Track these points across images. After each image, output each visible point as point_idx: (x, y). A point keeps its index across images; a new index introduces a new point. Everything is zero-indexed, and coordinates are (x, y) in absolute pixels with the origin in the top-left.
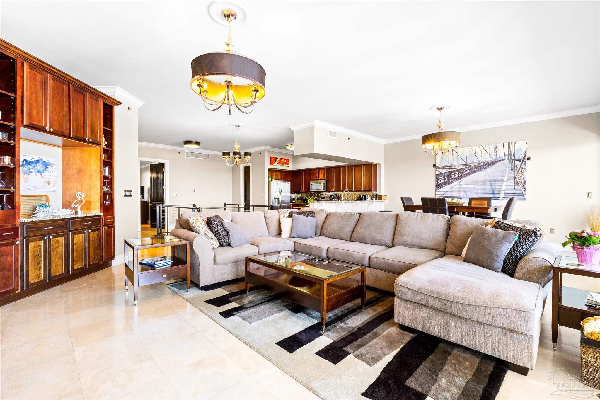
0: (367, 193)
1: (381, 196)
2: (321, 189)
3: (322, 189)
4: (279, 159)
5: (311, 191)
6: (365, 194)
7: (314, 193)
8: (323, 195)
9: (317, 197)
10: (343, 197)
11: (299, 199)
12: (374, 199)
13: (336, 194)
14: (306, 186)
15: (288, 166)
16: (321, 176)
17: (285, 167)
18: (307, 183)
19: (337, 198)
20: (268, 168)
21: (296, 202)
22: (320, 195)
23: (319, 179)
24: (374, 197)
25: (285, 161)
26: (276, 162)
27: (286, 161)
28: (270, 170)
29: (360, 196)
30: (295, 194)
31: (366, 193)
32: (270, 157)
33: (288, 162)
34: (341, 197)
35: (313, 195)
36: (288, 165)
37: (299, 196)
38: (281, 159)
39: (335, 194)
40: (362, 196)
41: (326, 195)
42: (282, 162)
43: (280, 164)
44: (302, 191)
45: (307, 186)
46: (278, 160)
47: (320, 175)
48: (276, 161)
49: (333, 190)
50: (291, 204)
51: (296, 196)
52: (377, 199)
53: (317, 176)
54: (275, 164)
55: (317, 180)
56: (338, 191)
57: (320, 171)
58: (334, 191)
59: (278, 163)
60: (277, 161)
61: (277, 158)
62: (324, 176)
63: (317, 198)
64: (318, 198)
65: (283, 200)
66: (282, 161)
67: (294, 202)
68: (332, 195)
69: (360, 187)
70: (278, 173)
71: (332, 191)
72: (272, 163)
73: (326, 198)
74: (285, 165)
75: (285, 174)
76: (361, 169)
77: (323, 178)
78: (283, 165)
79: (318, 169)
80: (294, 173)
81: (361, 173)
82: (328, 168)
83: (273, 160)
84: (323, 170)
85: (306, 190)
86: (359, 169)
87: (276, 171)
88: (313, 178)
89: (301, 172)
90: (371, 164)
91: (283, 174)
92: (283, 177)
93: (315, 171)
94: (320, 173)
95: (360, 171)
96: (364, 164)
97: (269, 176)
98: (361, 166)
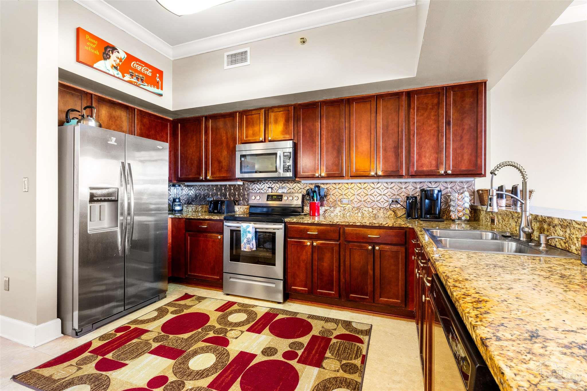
0: (452, 182)
2: (276, 171)
3: (281, 171)
4: (123, 55)
5: (237, 176)
6: (441, 187)
7: (242, 183)
11: (193, 201)
14: (220, 162)
15: (161, 95)
16: (276, 130)
17: (145, 94)
18: (225, 153)
21: (185, 208)
23: (266, 141)
26: (105, 59)
30: (179, 186)
31: (446, 182)
32: (77, 29)
33: (158, 79)
36: (159, 91)
37: (192, 192)
38: (130, 58)
42: (136, 71)
44: (205, 177)
45: (225, 163)
46: (115, 54)
47: (272, 126)
48: (106, 56)
49: (323, 174)
50: (170, 216)
51: (184, 192)
54: (101, 64)
55: (262, 142)
57: (272, 115)
59: (116, 68)
60: (114, 56)
61: (114, 49)
64: (258, 197)
65: (136, 204)
67: (178, 208)
69: (434, 162)
70: (123, 115)
72: (84, 58)
73: (285, 198)
74: (146, 84)
75: (149, 122)
76: (436, 102)
77: (281, 137)
78: (140, 82)
79: (263, 110)
80: (179, 125)
81: (438, 116)
82: (300, 105)
83: (92, 45)
84: (282, 112)
85: (218, 175)
86: (427, 104)
87: (113, 104)
88: (245, 139)
89: (204, 119)
90: (483, 83)
91: (141, 121)
92: (140, 129)
93: (254, 116)
94: (271, 123)
95: (430, 109)
96: (449, 85)
97: (73, 110)
98: (439, 93)
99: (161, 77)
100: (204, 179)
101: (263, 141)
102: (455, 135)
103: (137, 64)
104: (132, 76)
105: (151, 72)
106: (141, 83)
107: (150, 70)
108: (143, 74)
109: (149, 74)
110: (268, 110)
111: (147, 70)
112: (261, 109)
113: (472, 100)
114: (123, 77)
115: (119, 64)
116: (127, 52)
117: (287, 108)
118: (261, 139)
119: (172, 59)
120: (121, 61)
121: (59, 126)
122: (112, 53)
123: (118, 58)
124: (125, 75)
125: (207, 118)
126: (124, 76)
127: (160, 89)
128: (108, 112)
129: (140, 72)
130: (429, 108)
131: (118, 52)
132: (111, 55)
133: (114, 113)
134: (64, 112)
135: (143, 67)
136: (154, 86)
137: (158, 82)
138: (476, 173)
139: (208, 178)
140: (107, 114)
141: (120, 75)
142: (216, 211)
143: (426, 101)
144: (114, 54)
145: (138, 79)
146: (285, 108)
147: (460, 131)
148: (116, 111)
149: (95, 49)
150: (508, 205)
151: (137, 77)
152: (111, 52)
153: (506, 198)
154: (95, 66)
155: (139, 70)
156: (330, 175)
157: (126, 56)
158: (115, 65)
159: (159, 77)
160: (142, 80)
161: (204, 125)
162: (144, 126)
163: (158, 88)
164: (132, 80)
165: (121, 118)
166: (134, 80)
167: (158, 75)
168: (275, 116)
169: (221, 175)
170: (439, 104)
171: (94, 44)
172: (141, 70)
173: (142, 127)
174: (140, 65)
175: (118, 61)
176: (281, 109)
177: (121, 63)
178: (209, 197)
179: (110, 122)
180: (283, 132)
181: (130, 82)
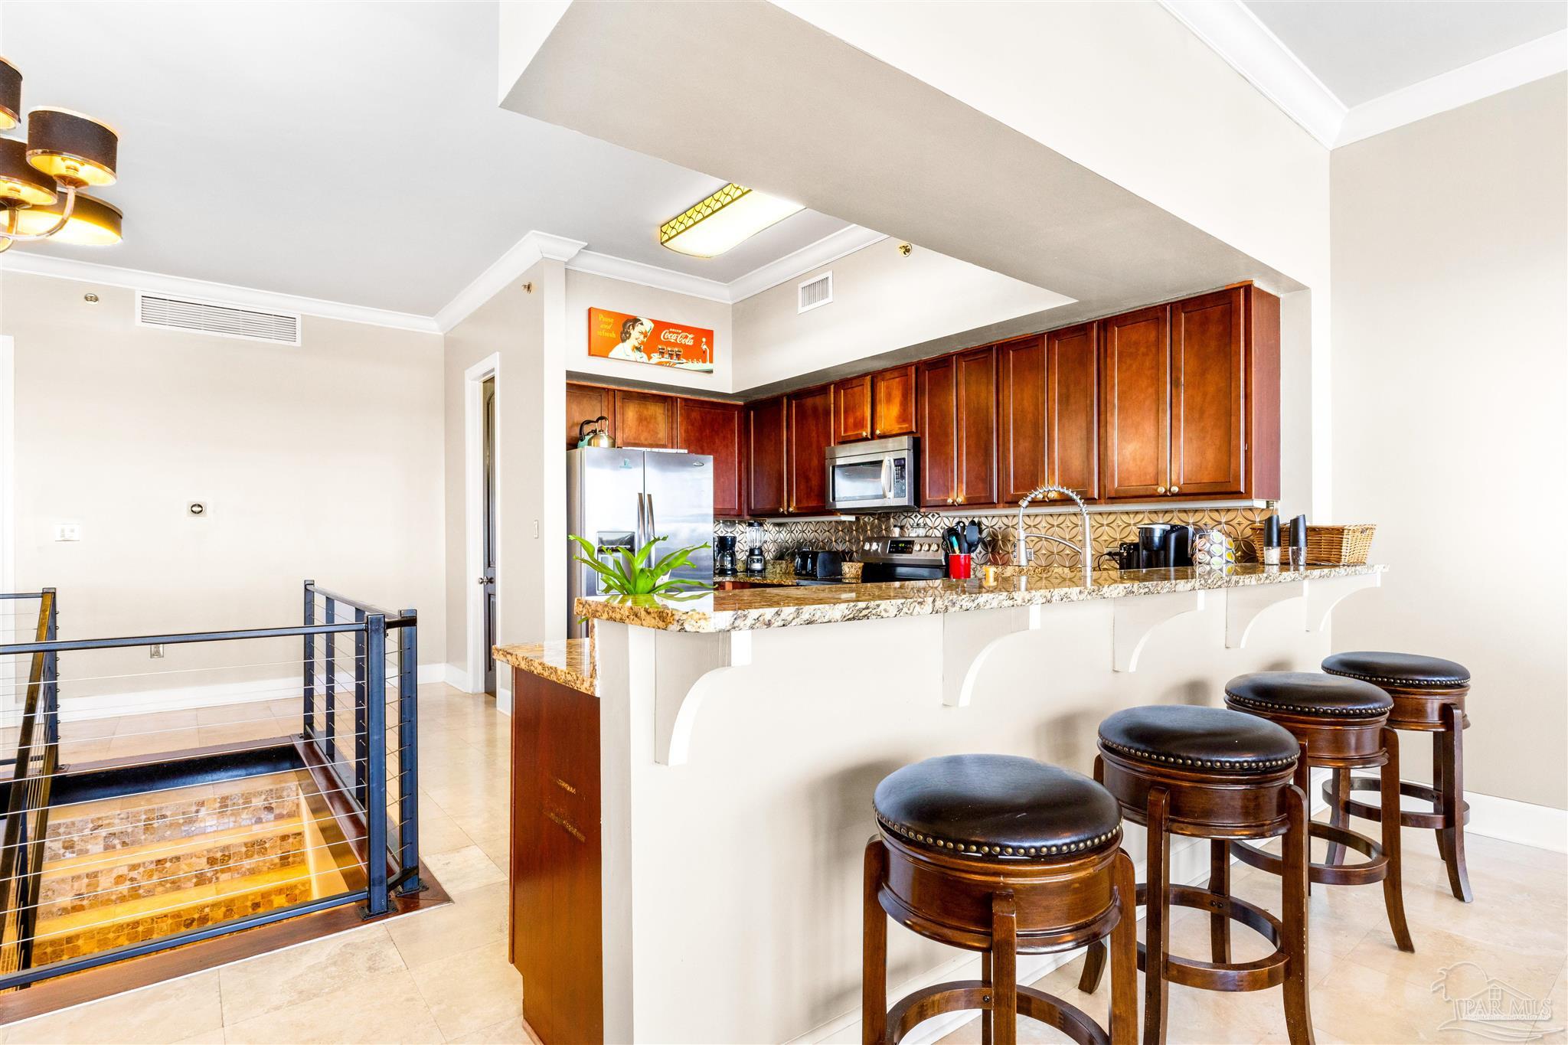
0: (1196, 511)
1: (1340, 531)
2: (884, 496)
3: (890, 495)
4: (648, 326)
5: (839, 505)
6: (1176, 522)
7: (852, 518)
8: (902, 528)
9: (870, 540)
10: (1022, 544)
11: (783, 555)
12: (1273, 555)
13: (979, 524)
14: (807, 479)
15: (710, 372)
16: (889, 415)
17: (685, 376)
18: (815, 462)
19: (985, 545)
20: (570, 375)
21: (769, 567)
22: (888, 529)
23: (873, 436)
24: (1269, 544)
25: (689, 342)
26: (623, 341)
27: (697, 342)
28: (579, 387)
29: (1147, 534)
30: (761, 525)
31: (1185, 511)
32: (590, 310)
33: (704, 347)
34: (1006, 539)
35: (850, 531)
36: (707, 366)
37: (783, 537)
38: (659, 326)
39: (973, 523)
40: (1166, 535)
41: (922, 532)
42: (669, 344)
43: (656, 358)
44: (789, 506)
45: (815, 482)
46: (639, 328)
47: (882, 409)
48: (624, 336)
49: (960, 499)
51: (768, 537)
52: (1296, 554)
53: (863, 419)
54: (623, 350)
55: (866, 439)
56: (990, 504)
57: (882, 387)
58: (961, 506)
59: (638, 349)
60: (636, 335)
61: (635, 321)
62: (903, 417)
63: (867, 547)
64: (875, 546)
66: (667, 335)
68: (951, 532)
70: (657, 411)
71: (954, 506)
72: (597, 349)
73: (917, 547)
74: (685, 361)
75: (701, 417)
76: (1153, 339)
77: (896, 429)
78: (675, 360)
79: (869, 378)
80: (752, 412)
81: (1157, 366)
82: (925, 362)
83: (606, 326)
84: (897, 379)
85: (806, 505)
86: (1137, 344)
87: (644, 398)
88: (843, 434)
89: (785, 401)
90: (1242, 291)
91: (687, 417)
92: (685, 431)
93: (856, 389)
94: (880, 401)
95: (1144, 355)
96: (1179, 299)
97: (588, 422)
98: (1158, 318)
99: (710, 343)
100: (786, 513)
101: (869, 437)
102: (1189, 408)
103: (670, 332)
104: (662, 353)
105: (692, 338)
106: (677, 361)
107: (691, 336)
108: (680, 345)
109: (689, 344)
110: (876, 376)
111: (686, 337)
112: (866, 375)
113: (1221, 328)
114: (649, 360)
115: (642, 343)
116: (655, 319)
117: (903, 372)
118: (864, 434)
119: (730, 303)
120: (645, 337)
121: (567, 450)
122: (633, 328)
123: (642, 333)
124: (652, 355)
125: (791, 396)
126: (650, 358)
127: (708, 363)
128: (637, 412)
129: (675, 344)
130: (1140, 352)
131: (642, 324)
132: (632, 332)
133: (645, 412)
134: (577, 424)
135: (680, 333)
136: (698, 360)
137: (704, 352)
138: (1229, 489)
139: (791, 509)
140: (636, 416)
141: (645, 358)
142: (804, 572)
143: (1134, 337)
144: (636, 328)
145: (671, 356)
146: (901, 370)
147: (1198, 399)
148: (648, 409)
149: (610, 331)
150: (1311, 562)
151: (669, 354)
152: (631, 327)
153: (1279, 544)
154: (611, 355)
155: (673, 341)
156: (974, 501)
157: (653, 325)
158: (637, 345)
159: (706, 343)
160: (677, 355)
161: (785, 412)
162: (693, 425)
163: (704, 361)
164: (663, 360)
165: (655, 418)
166: (666, 358)
167: (704, 340)
168: (887, 387)
169: (810, 505)
170: (1158, 343)
171: (609, 324)
172: (676, 340)
173: (689, 427)
174: (674, 333)
175: (642, 337)
176: (896, 374)
177: (645, 340)
178: (805, 545)
179: (640, 428)
180: (900, 418)
181: (660, 364)
